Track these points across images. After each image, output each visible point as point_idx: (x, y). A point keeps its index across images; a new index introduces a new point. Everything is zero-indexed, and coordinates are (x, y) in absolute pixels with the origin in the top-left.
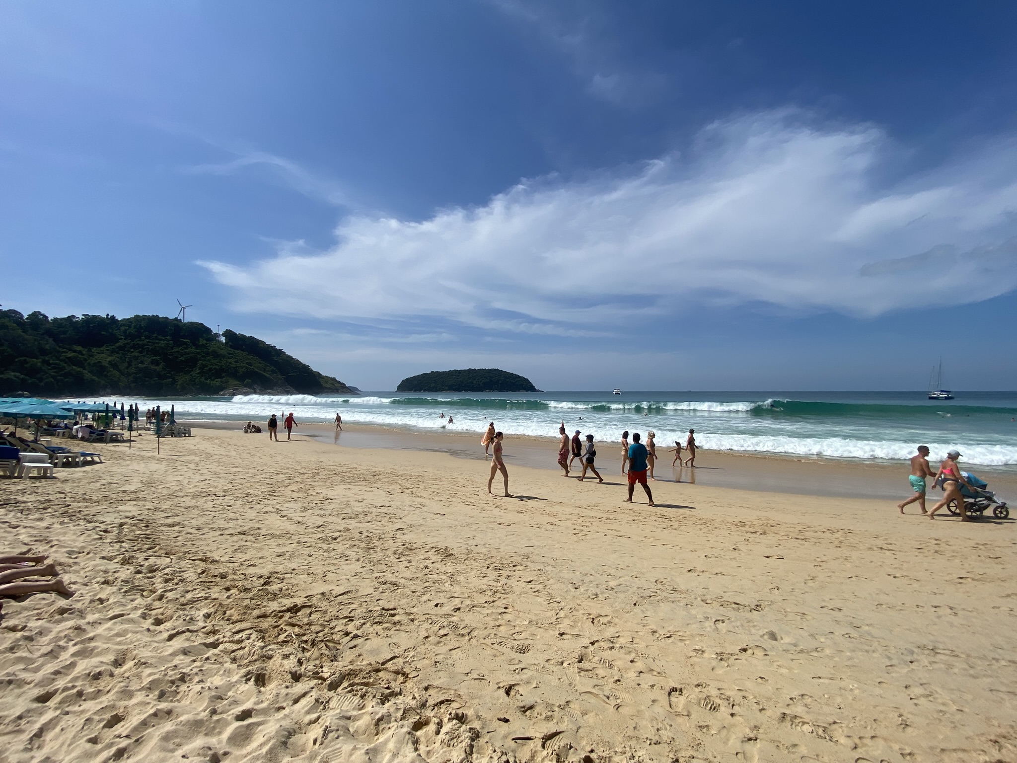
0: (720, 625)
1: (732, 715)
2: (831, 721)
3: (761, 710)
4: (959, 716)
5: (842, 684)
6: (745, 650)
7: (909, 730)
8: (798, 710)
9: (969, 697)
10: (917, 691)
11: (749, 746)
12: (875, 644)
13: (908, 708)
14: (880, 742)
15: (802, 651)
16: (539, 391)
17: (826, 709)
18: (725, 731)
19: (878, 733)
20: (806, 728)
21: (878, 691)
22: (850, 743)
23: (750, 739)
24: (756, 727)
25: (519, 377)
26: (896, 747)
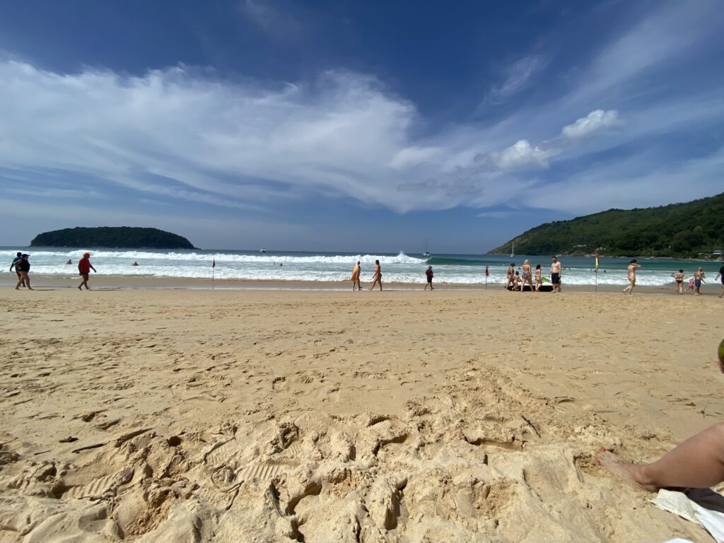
0: (318, 343)
1: (322, 381)
2: (385, 370)
3: (341, 375)
4: (450, 356)
5: (390, 354)
6: (334, 350)
7: (427, 366)
8: (366, 369)
9: (453, 348)
10: (428, 350)
11: (332, 395)
12: (406, 336)
13: (425, 357)
14: (413, 374)
15: (368, 345)
16: (197, 248)
17: (382, 366)
18: (316, 391)
19: (411, 370)
20: (371, 377)
21: (409, 353)
22: (397, 377)
23: (333, 391)
24: (339, 383)
25: (176, 236)
26: (422, 374)
